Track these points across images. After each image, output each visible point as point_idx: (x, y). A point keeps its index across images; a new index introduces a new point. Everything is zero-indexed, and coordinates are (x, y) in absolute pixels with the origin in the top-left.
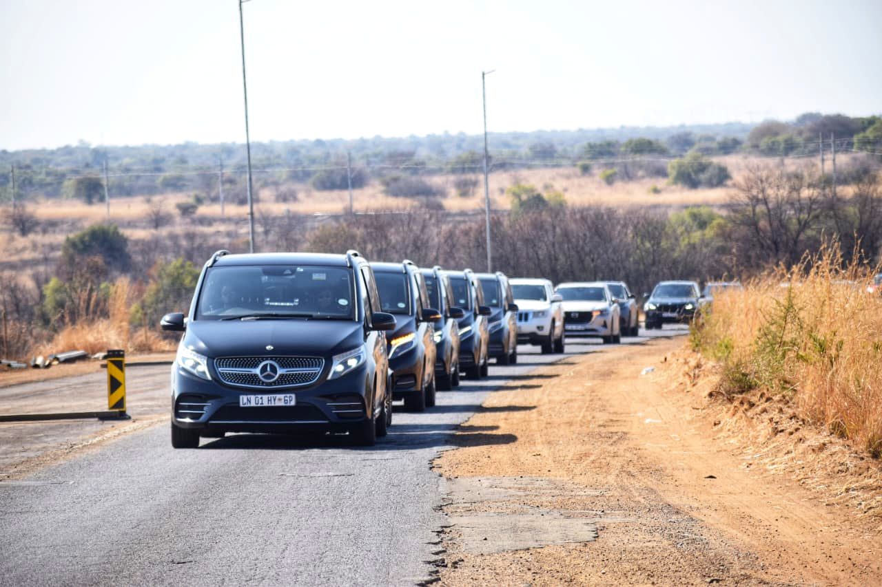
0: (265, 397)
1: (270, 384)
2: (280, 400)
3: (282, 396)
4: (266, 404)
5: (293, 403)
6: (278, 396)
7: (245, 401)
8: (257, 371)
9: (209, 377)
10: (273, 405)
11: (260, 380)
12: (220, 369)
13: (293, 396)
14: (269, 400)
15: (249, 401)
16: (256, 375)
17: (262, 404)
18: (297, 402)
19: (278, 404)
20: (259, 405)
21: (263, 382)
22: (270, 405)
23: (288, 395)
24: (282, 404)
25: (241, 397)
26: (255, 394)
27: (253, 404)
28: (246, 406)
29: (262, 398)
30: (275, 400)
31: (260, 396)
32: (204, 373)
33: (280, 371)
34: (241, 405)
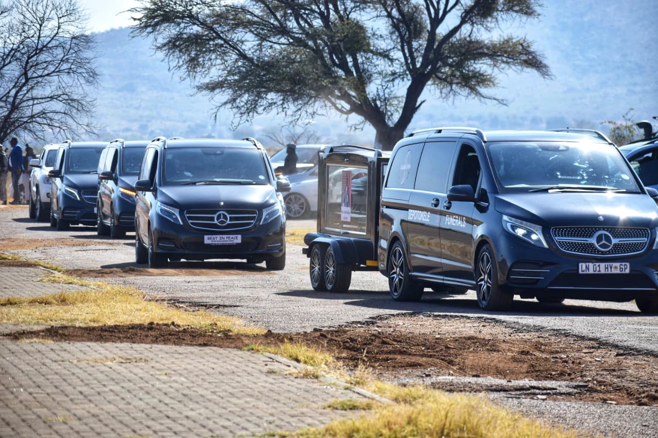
0: (603, 265)
1: (605, 253)
2: (616, 267)
3: (618, 264)
4: (603, 271)
5: (627, 271)
6: (614, 264)
7: (584, 268)
8: (593, 241)
9: (545, 245)
10: (609, 272)
11: (596, 249)
12: (556, 238)
13: (628, 264)
14: (606, 268)
15: (587, 268)
16: (591, 245)
17: (599, 271)
18: (631, 270)
19: (614, 271)
20: (597, 272)
21: (599, 251)
22: (607, 272)
23: (623, 264)
24: (618, 271)
25: (580, 264)
26: (593, 262)
27: (591, 271)
28: (585, 272)
29: (599, 266)
30: (611, 268)
31: (597, 264)
32: (539, 241)
33: (615, 241)
34: (580, 272)
